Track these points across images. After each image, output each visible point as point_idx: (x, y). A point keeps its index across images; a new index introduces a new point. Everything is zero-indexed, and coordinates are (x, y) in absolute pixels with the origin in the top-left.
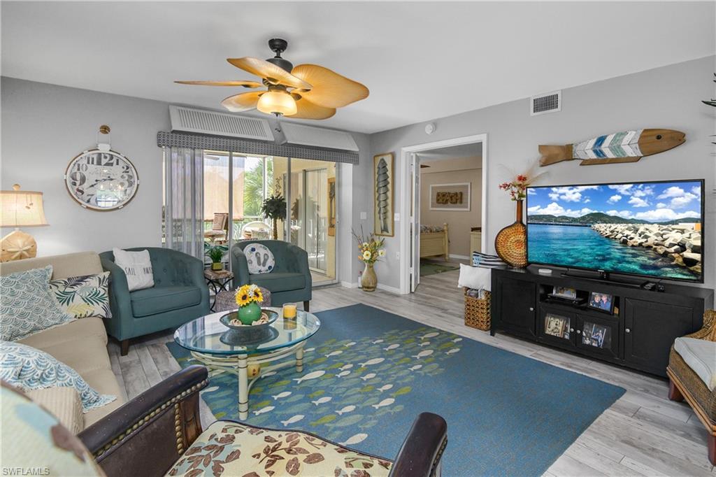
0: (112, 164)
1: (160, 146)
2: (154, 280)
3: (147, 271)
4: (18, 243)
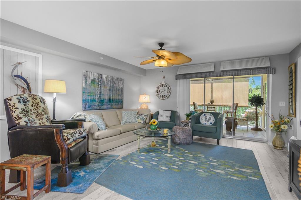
0: (165, 87)
1: (177, 80)
2: (170, 120)
3: (167, 117)
4: (144, 106)
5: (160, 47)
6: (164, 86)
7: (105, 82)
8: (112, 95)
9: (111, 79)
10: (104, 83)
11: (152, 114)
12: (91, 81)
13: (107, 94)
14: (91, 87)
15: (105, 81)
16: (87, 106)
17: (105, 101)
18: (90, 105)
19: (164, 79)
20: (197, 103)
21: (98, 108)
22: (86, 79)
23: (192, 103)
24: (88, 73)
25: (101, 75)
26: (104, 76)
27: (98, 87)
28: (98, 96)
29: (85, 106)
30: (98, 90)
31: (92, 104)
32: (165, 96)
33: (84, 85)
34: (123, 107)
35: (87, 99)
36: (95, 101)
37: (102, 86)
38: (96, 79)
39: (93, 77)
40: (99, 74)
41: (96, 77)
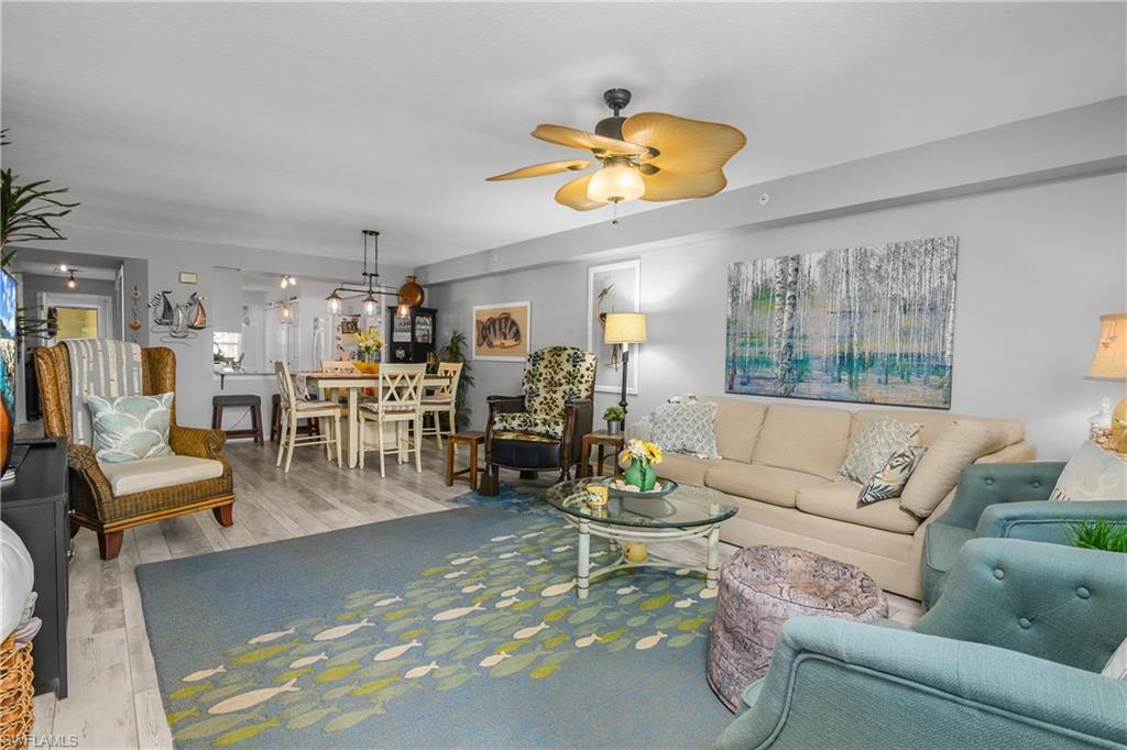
7: (818, 284)
8: (861, 337)
9: (851, 260)
10: (811, 288)
12: (753, 294)
13: (825, 332)
14: (751, 314)
15: (817, 278)
16: (738, 380)
17: (814, 364)
18: (749, 378)
21: (781, 390)
22: (737, 290)
24: (742, 267)
25: (796, 259)
26: (811, 261)
27: (782, 310)
28: (780, 344)
29: (732, 379)
30: (781, 320)
31: (757, 374)
34: (948, 401)
35: (739, 354)
36: (769, 364)
37: (802, 301)
38: (771, 281)
39: (759, 276)
40: (786, 258)
41: (772, 274)
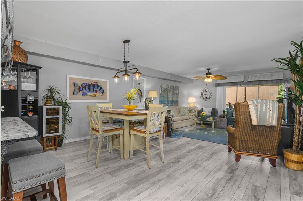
1: (216, 87)
2: (211, 114)
3: (209, 112)
4: (192, 105)
5: (208, 71)
6: (206, 91)
8: (173, 98)
9: (173, 87)
11: (198, 110)
12: (164, 90)
13: (171, 97)
14: (163, 93)
15: (170, 89)
17: (170, 101)
19: (207, 86)
20: (232, 103)
22: (162, 89)
23: (227, 103)
24: (162, 85)
25: (168, 85)
26: (170, 86)
27: (167, 93)
31: (164, 103)
32: (207, 98)
33: (161, 92)
34: (178, 105)
36: (165, 101)
37: (169, 92)
39: (164, 87)
40: (167, 85)
41: (166, 87)
